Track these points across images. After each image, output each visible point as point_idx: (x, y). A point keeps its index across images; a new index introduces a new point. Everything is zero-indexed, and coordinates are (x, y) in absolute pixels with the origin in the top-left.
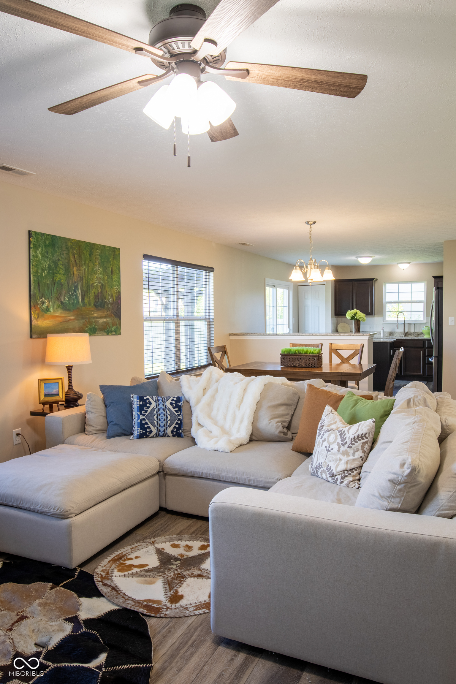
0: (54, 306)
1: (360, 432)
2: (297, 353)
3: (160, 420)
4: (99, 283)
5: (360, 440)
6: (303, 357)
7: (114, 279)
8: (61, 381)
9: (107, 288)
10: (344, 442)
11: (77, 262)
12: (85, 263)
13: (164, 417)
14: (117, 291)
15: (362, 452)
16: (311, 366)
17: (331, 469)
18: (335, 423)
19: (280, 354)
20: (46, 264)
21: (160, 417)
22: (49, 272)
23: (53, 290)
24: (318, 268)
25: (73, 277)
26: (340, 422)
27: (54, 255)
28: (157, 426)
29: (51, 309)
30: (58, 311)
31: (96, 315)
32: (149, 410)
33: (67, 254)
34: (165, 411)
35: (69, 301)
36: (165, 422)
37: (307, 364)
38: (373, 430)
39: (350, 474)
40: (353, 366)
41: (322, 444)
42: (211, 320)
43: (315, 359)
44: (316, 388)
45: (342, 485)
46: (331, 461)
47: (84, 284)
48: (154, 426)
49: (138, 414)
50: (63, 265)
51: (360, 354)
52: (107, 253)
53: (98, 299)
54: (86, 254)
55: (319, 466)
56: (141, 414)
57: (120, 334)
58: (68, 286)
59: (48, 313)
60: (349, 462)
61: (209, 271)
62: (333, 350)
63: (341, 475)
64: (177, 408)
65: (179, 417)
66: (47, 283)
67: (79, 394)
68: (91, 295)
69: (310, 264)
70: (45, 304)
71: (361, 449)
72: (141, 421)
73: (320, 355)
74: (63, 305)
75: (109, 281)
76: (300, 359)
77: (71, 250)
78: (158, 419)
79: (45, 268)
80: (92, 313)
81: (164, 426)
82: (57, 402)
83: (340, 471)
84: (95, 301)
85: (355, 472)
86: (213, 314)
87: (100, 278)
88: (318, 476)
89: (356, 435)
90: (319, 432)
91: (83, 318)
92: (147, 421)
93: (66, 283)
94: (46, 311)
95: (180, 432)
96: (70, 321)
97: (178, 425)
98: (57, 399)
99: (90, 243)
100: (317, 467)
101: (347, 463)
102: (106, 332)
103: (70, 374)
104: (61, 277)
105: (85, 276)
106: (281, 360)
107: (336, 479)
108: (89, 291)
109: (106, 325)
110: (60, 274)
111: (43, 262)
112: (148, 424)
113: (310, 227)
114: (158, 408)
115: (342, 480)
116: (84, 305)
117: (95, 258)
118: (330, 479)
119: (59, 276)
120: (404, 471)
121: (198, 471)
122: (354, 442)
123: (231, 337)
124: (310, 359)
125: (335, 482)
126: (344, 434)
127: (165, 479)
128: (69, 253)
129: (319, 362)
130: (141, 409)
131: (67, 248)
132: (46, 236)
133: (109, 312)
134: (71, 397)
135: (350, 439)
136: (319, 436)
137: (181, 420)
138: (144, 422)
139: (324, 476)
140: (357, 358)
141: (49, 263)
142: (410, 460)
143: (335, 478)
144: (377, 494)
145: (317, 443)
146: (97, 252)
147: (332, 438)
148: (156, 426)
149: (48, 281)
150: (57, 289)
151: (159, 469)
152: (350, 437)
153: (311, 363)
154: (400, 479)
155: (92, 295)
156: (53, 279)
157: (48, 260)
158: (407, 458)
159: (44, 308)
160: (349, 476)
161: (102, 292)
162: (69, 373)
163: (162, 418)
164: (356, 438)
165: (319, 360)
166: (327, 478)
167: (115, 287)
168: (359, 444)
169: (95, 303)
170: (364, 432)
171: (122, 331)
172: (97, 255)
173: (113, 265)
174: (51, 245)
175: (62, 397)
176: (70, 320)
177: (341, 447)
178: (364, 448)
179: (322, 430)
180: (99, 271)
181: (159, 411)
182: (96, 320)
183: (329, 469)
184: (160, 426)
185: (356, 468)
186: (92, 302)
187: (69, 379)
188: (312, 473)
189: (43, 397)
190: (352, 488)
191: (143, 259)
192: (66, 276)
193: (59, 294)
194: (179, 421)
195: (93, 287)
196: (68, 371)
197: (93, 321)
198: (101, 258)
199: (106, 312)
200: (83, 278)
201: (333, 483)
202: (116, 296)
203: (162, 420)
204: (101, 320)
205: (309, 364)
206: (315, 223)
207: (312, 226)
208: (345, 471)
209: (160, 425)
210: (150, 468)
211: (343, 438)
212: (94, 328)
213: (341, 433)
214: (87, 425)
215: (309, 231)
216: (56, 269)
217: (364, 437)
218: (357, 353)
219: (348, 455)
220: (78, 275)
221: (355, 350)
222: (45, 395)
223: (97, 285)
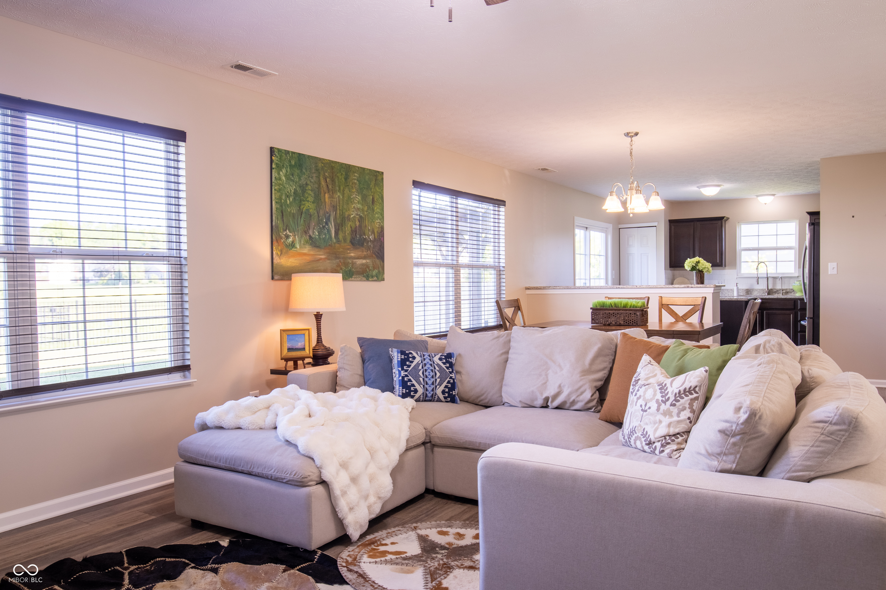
0: (300, 241)
1: (687, 385)
2: (614, 306)
3: (427, 377)
4: (357, 215)
5: (687, 396)
6: (621, 311)
7: (376, 211)
8: (308, 331)
9: (367, 222)
10: (665, 398)
11: (329, 188)
12: (339, 189)
13: (431, 374)
14: (379, 225)
15: (691, 412)
16: (633, 324)
17: (648, 435)
18: (655, 375)
19: (591, 308)
20: (291, 188)
21: (427, 373)
22: (294, 199)
23: (299, 221)
24: (641, 193)
25: (325, 206)
26: (661, 374)
27: (302, 178)
28: (424, 384)
29: (297, 245)
30: (305, 247)
31: (352, 255)
32: (413, 365)
33: (317, 177)
34: (433, 366)
35: (319, 235)
36: (434, 379)
37: (627, 321)
38: (706, 382)
39: (673, 441)
40: (690, 324)
41: (637, 402)
42: (502, 269)
43: (638, 314)
44: (632, 338)
45: (662, 454)
46: (647, 424)
47: (338, 215)
48: (419, 383)
49: (399, 370)
50: (312, 190)
51: (701, 310)
52: (367, 177)
53: (356, 234)
54: (340, 177)
55: (633, 432)
56: (403, 369)
57: (383, 280)
58: (319, 217)
59: (293, 249)
60: (672, 425)
61: (499, 205)
62: (663, 306)
63: (661, 442)
64: (448, 364)
65: (451, 375)
66: (292, 212)
67: (330, 350)
68: (346, 229)
69: (631, 189)
70: (290, 238)
71: (689, 408)
72: (403, 377)
73: (645, 310)
74: (312, 240)
75: (369, 213)
76: (617, 314)
77: (322, 173)
78: (425, 375)
79: (290, 194)
80: (348, 251)
81: (433, 384)
82: (303, 359)
83: (660, 436)
84: (352, 237)
85: (681, 439)
86: (504, 261)
87: (359, 209)
88: (630, 446)
89: (682, 389)
90: (633, 389)
91: (337, 258)
92: (410, 377)
93: (316, 213)
94: (291, 247)
95: (454, 394)
96: (321, 261)
97: (450, 385)
98: (303, 354)
99: (345, 164)
100: (630, 433)
101: (669, 425)
102: (365, 277)
103: (319, 324)
104: (309, 205)
105: (339, 206)
106: (592, 317)
107: (654, 448)
108: (344, 225)
109: (366, 268)
110: (308, 201)
111: (288, 186)
112: (412, 382)
113: (631, 141)
114: (424, 362)
115: (662, 449)
116: (338, 242)
117: (352, 184)
118: (646, 448)
119: (307, 204)
120: (739, 417)
121: (474, 441)
122: (678, 398)
123: (529, 292)
124: (630, 314)
125: (653, 452)
126: (665, 388)
127: (432, 451)
128: (319, 176)
129: (643, 318)
130: (403, 363)
131: (317, 170)
132: (292, 155)
133: (369, 252)
134: (320, 352)
135: (674, 394)
136: (632, 393)
137: (454, 379)
138: (407, 379)
139: (639, 446)
140: (697, 315)
141: (295, 188)
142: (748, 402)
143: (652, 446)
144: (703, 452)
145: (630, 403)
146: (355, 176)
147: (649, 393)
148: (422, 384)
149: (294, 210)
150: (304, 221)
151: (425, 439)
152: (673, 391)
153: (633, 320)
154: (734, 428)
155: (348, 229)
156: (300, 207)
157: (294, 183)
158: (745, 400)
159: (288, 243)
160: (672, 444)
161: (360, 226)
162: (317, 323)
163: (429, 375)
164: (681, 393)
165: (643, 316)
166: (642, 447)
167: (378, 220)
168: (685, 401)
169: (351, 240)
170: (693, 384)
171: (386, 276)
172: (355, 179)
173: (374, 193)
174: (298, 165)
175: (308, 352)
176: (321, 259)
177: (661, 405)
178: (693, 406)
179: (636, 385)
180: (357, 199)
181: (425, 366)
182: (353, 261)
183: (645, 434)
184: (427, 384)
185: (681, 433)
186: (349, 238)
187: (318, 331)
188: (623, 443)
189: (285, 351)
190: (677, 459)
191: (413, 186)
192: (315, 204)
193: (307, 227)
194: (452, 380)
195: (349, 219)
196: (317, 321)
197: (349, 262)
198: (360, 183)
199: (366, 251)
200: (336, 207)
201: (650, 453)
202: (378, 232)
203: (430, 377)
204: (359, 262)
205: (630, 322)
206: (638, 134)
207: (633, 138)
208: (666, 437)
209: (426, 382)
210: (414, 435)
211: (664, 392)
212: (350, 270)
213: (661, 386)
214: (338, 386)
215: (629, 146)
216: (303, 196)
217: (693, 392)
218: (697, 309)
219: (671, 416)
220: (331, 203)
221: (694, 305)
222: (288, 349)
223: (354, 217)
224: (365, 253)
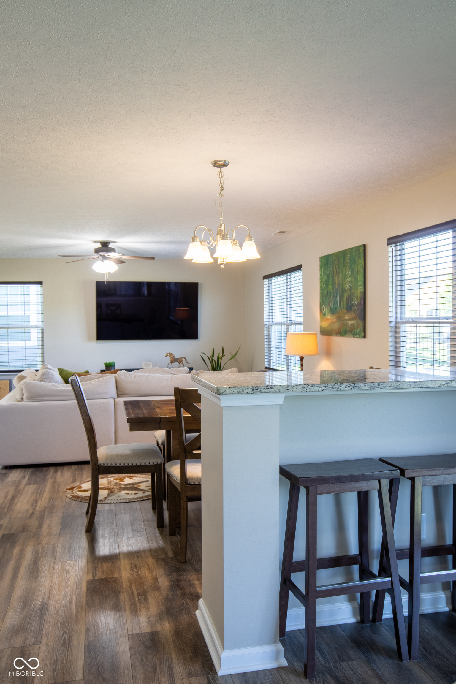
0: (327, 311)
4: (349, 286)
7: (359, 280)
9: (354, 290)
11: (337, 272)
12: (342, 271)
14: (361, 291)
22: (326, 285)
23: (327, 298)
25: (335, 285)
27: (328, 270)
29: (326, 313)
30: (329, 315)
31: (347, 317)
33: (332, 266)
35: (334, 306)
47: (341, 289)
50: (331, 277)
52: (354, 254)
53: (348, 301)
54: (341, 262)
58: (333, 293)
59: (325, 316)
66: (325, 293)
68: (344, 299)
70: (324, 310)
74: (331, 309)
75: (355, 283)
79: (324, 282)
80: (345, 315)
84: (347, 304)
87: (350, 281)
91: (339, 321)
93: (332, 291)
99: (344, 251)
102: (352, 335)
103: (302, 363)
104: (331, 287)
108: (343, 296)
109: (354, 327)
110: (330, 284)
111: (324, 278)
116: (341, 309)
117: (347, 263)
119: (329, 286)
128: (334, 265)
131: (332, 262)
132: (325, 258)
133: (355, 314)
146: (348, 257)
150: (329, 297)
156: (327, 289)
157: (326, 275)
161: (350, 295)
167: (360, 287)
169: (347, 306)
172: (348, 259)
173: (358, 265)
174: (327, 263)
176: (334, 322)
180: (349, 274)
182: (347, 322)
186: (345, 305)
193: (330, 301)
195: (345, 291)
196: (301, 361)
197: (345, 323)
198: (350, 261)
199: (353, 314)
200: (340, 284)
202: (360, 297)
204: (351, 322)
212: (345, 329)
216: (328, 281)
220: (338, 282)
223: (348, 288)
224: (353, 316)
